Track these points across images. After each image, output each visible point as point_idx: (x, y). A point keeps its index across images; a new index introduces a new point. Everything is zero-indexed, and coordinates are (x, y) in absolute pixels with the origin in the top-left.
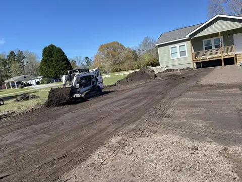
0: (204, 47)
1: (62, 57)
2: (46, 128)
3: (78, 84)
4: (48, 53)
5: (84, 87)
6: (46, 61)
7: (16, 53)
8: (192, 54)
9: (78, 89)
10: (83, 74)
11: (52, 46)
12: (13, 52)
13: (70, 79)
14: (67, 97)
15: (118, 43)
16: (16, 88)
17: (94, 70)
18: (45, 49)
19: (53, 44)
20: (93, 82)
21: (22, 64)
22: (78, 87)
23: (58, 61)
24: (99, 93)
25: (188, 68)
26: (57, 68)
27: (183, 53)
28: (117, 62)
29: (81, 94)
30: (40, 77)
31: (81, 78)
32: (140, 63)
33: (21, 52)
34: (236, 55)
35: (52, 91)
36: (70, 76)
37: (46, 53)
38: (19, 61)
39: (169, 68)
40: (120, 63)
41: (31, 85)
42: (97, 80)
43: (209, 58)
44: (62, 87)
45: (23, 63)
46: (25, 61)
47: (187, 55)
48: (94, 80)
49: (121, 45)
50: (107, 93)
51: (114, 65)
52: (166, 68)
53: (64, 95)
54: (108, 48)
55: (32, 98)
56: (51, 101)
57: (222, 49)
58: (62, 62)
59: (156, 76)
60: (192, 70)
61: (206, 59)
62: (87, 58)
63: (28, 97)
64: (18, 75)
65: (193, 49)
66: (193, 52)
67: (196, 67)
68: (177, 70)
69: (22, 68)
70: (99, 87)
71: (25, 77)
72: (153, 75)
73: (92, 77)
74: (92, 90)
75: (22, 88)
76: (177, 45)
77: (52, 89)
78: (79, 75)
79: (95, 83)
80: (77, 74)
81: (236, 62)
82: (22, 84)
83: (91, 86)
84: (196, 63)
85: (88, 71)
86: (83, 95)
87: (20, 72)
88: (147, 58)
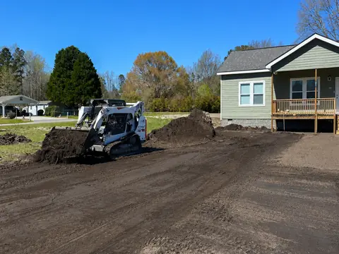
0: (291, 92)
1: (87, 71)
2: (42, 207)
3: (104, 127)
4: (65, 61)
5: (112, 134)
6: (59, 76)
7: (12, 52)
8: (273, 102)
9: (101, 135)
10: (114, 109)
11: (73, 49)
12: (8, 50)
13: (91, 115)
14: (79, 149)
15: (167, 56)
16: (3, 117)
17: (135, 104)
18: (60, 52)
19: (75, 46)
20: (129, 127)
21: (19, 74)
22: (102, 132)
23: (80, 77)
24: (136, 148)
25: (263, 128)
26: (76, 91)
27: (258, 98)
28: (161, 93)
29: (106, 146)
30: (46, 102)
31: (110, 115)
32: (192, 101)
33: (20, 53)
34: (336, 115)
35: (54, 134)
36: (93, 109)
37: (62, 61)
38: (15, 68)
39: (235, 122)
40: (166, 96)
41: (27, 115)
42: (137, 123)
43: (297, 115)
44: (73, 128)
45: (22, 72)
46: (26, 69)
47: (264, 104)
48: (131, 122)
49: (171, 61)
50: (149, 150)
51: (156, 97)
52: (230, 123)
53: (74, 144)
54: (150, 62)
55: (20, 141)
56: (47, 151)
57: (318, 100)
58: (87, 81)
59: (214, 134)
60: (269, 132)
61: (292, 115)
62: (121, 76)
63: (13, 139)
64: (11, 93)
65: (274, 94)
66: (275, 99)
67: (275, 128)
68: (247, 128)
69: (18, 81)
70: (137, 137)
71: (21, 99)
72: (211, 131)
73: (128, 117)
74: (125, 141)
75: (12, 117)
76: (252, 81)
77: (54, 128)
78: (108, 111)
79: (133, 128)
80: (105, 107)
81: (336, 129)
82: (14, 110)
83: (125, 133)
84: (277, 121)
85: (125, 105)
86: (108, 149)
87: (13, 89)
88: (203, 92)
